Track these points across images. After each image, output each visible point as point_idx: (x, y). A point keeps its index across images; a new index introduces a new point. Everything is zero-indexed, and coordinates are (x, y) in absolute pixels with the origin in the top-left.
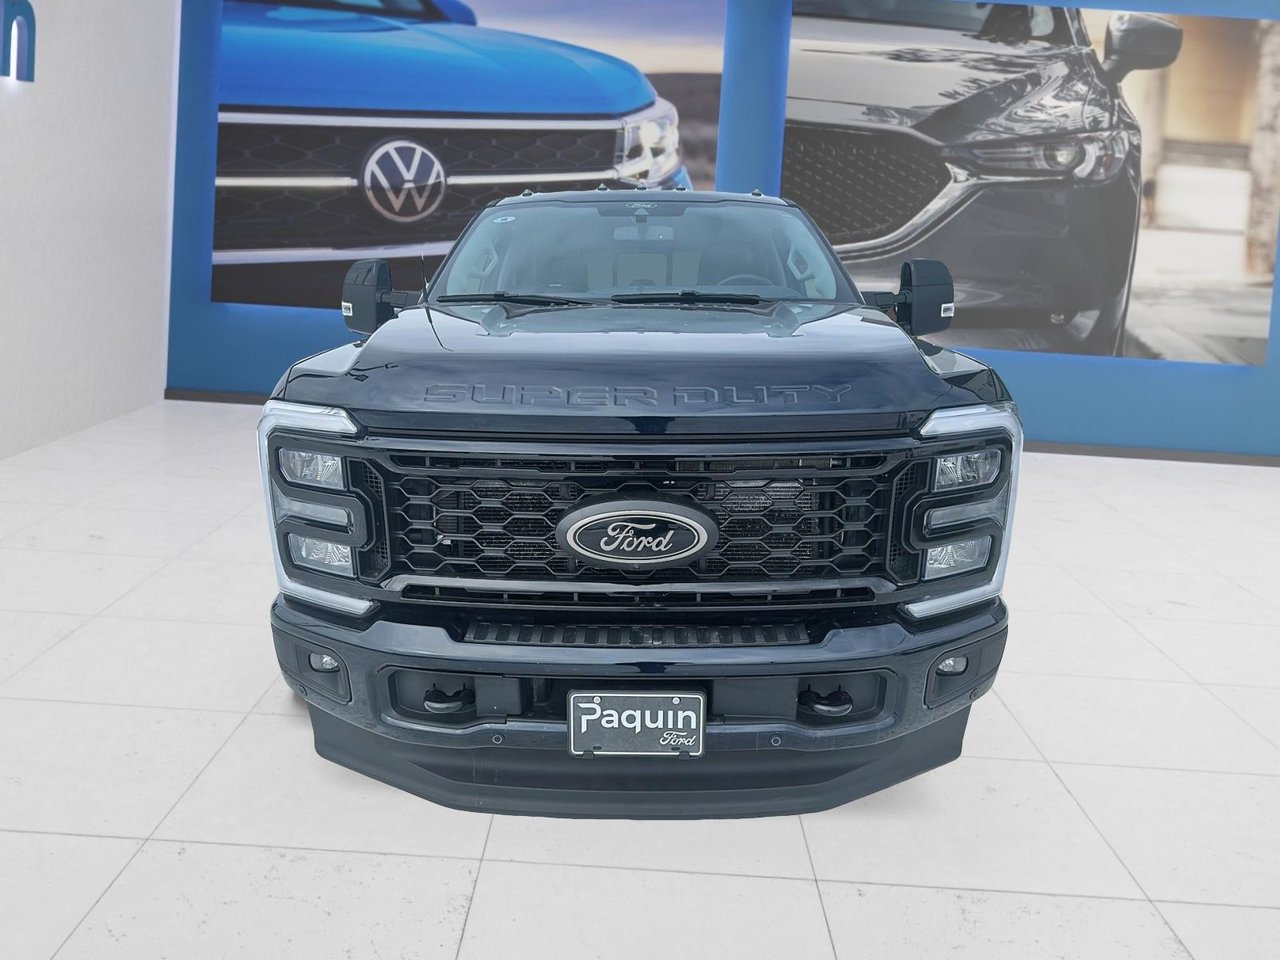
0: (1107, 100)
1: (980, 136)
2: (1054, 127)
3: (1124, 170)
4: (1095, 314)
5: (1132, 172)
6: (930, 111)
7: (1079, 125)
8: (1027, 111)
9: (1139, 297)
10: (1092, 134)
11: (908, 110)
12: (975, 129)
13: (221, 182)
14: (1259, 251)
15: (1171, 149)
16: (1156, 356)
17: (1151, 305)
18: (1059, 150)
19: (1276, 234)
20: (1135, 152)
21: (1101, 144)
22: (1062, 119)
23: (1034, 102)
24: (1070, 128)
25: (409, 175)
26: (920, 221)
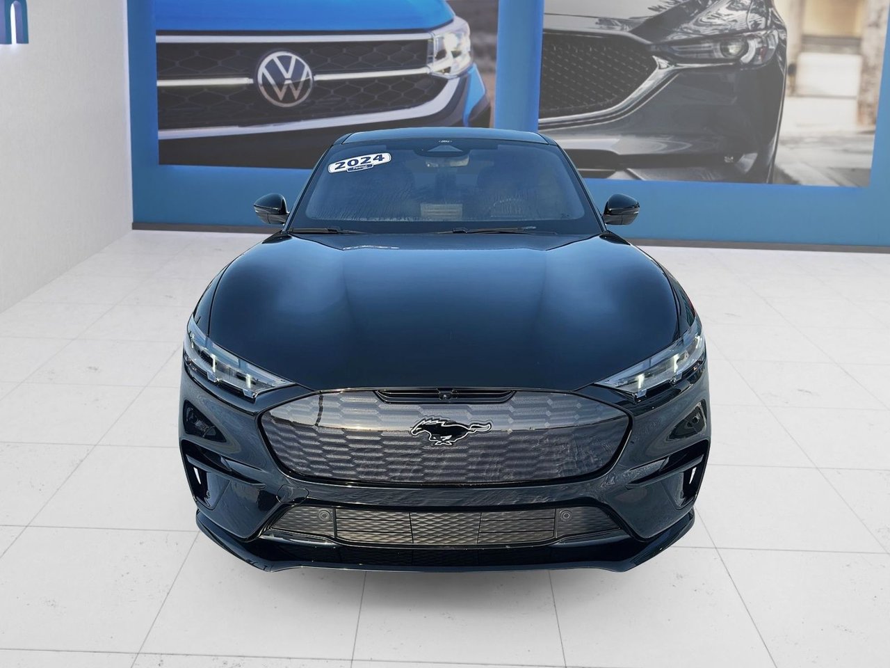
0: (764, 9)
1: (676, 37)
2: (726, 29)
3: (775, 57)
4: (754, 156)
5: (780, 58)
6: (642, 20)
7: (744, 27)
8: (709, 18)
9: (784, 143)
10: (753, 33)
11: (626, 20)
12: (673, 32)
13: (160, 83)
14: (866, 110)
15: (808, 41)
16: (795, 183)
17: (792, 148)
18: (731, 45)
19: (878, 98)
20: (782, 44)
21: (759, 40)
22: (733, 23)
23: (713, 12)
24: (738, 29)
25: (288, 75)
26: (636, 96)
